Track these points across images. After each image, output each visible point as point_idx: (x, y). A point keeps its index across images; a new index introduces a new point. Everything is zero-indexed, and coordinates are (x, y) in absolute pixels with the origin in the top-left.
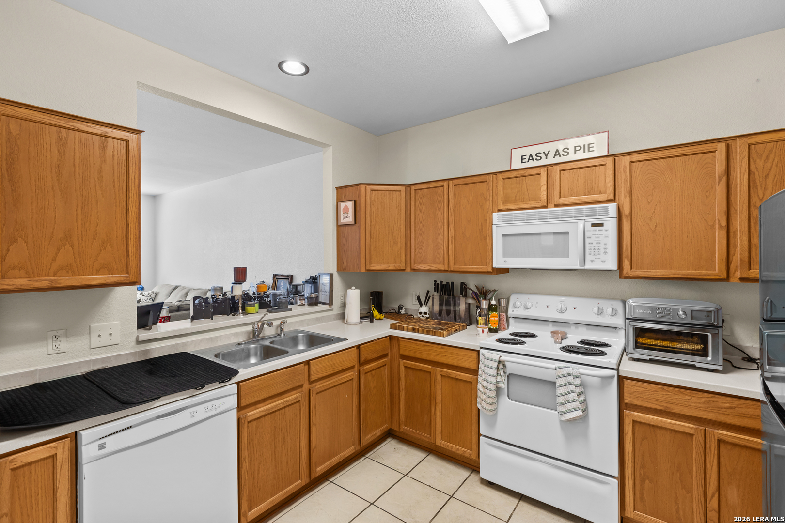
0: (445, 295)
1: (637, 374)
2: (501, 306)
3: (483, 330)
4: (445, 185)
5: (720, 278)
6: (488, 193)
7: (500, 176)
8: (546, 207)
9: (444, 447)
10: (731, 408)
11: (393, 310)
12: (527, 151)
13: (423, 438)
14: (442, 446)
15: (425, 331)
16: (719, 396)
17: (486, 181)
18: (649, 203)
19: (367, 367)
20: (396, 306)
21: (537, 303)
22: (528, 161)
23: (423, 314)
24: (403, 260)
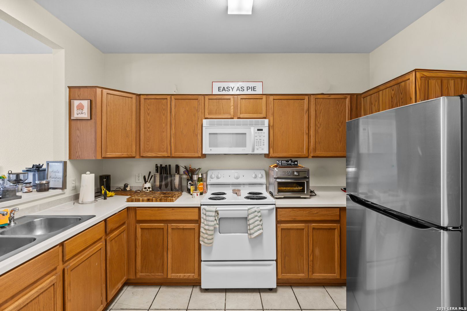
0: (164, 174)
1: (283, 205)
2: (203, 178)
3: (197, 194)
4: (168, 98)
5: (306, 156)
6: (199, 107)
7: (207, 97)
8: (233, 118)
9: (175, 278)
10: (317, 213)
11: (120, 188)
12: (222, 85)
13: (157, 277)
14: (172, 278)
15: (158, 199)
16: (313, 209)
17: (197, 99)
18: (280, 121)
19: (112, 235)
20: (122, 185)
21: (224, 174)
22: (222, 91)
23: (147, 189)
24: (134, 150)
